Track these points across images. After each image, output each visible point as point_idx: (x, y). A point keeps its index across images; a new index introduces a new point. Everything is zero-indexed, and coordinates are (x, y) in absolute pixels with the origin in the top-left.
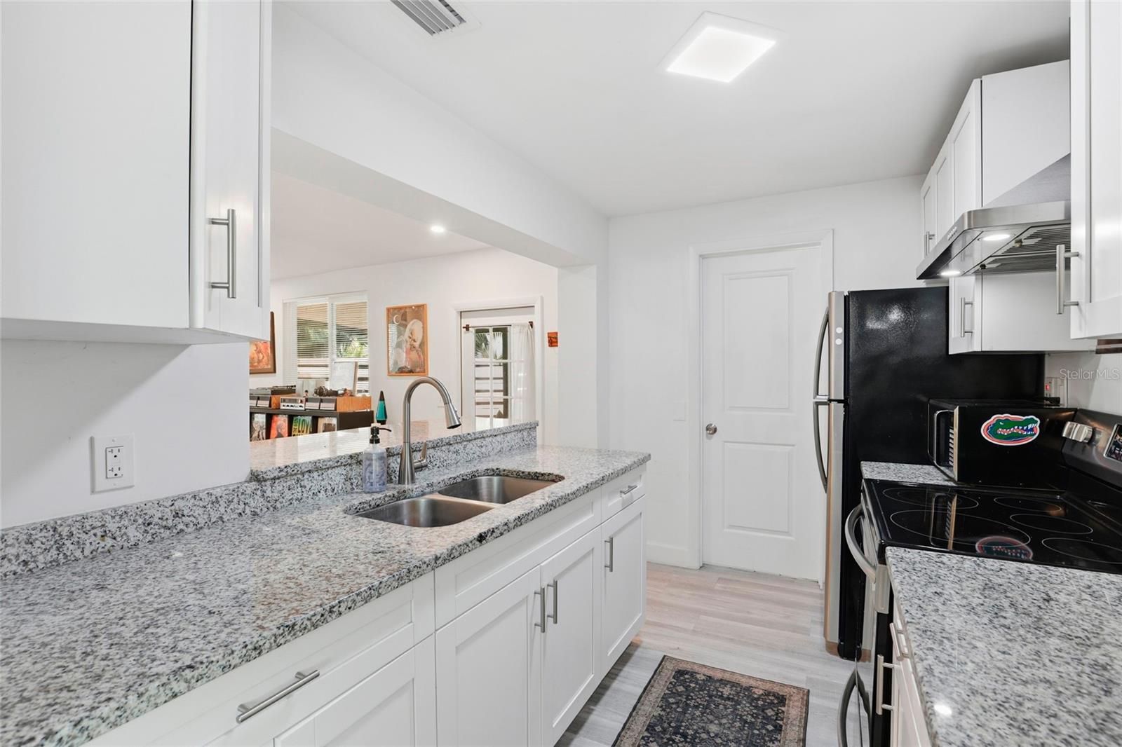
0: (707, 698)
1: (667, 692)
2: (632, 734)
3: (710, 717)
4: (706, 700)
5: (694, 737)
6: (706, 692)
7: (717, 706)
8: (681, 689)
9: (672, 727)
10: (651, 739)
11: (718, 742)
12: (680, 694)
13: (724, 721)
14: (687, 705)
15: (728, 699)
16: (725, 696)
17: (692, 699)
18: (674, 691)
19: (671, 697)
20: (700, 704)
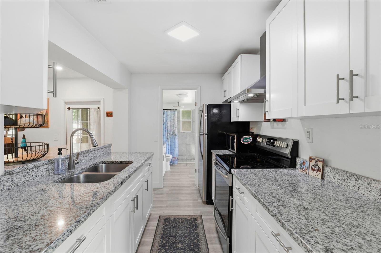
0: (176, 224)
1: (164, 226)
2: (157, 241)
3: (178, 229)
4: (176, 225)
5: (175, 236)
6: (175, 223)
7: (179, 225)
8: (167, 224)
9: (168, 235)
10: (163, 240)
11: (182, 235)
12: (168, 225)
13: (182, 229)
14: (170, 228)
15: (182, 223)
16: (180, 222)
17: (172, 226)
18: (166, 225)
19: (165, 227)
20: (174, 226)
